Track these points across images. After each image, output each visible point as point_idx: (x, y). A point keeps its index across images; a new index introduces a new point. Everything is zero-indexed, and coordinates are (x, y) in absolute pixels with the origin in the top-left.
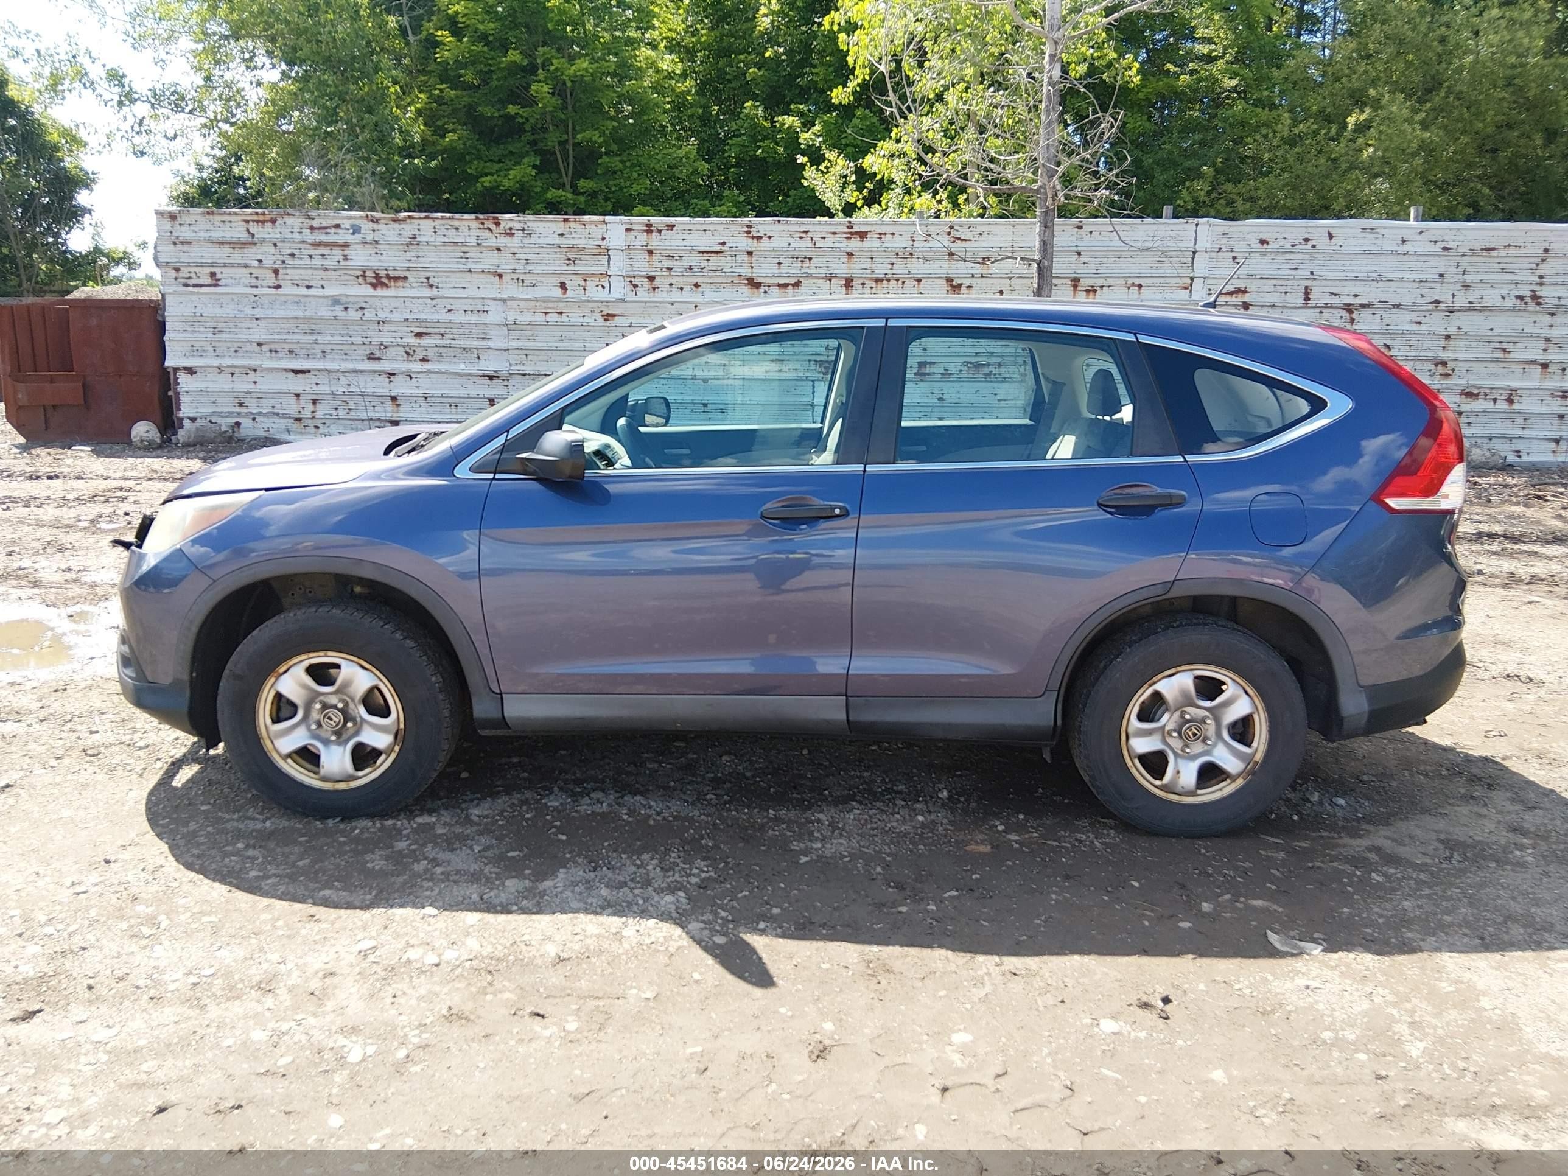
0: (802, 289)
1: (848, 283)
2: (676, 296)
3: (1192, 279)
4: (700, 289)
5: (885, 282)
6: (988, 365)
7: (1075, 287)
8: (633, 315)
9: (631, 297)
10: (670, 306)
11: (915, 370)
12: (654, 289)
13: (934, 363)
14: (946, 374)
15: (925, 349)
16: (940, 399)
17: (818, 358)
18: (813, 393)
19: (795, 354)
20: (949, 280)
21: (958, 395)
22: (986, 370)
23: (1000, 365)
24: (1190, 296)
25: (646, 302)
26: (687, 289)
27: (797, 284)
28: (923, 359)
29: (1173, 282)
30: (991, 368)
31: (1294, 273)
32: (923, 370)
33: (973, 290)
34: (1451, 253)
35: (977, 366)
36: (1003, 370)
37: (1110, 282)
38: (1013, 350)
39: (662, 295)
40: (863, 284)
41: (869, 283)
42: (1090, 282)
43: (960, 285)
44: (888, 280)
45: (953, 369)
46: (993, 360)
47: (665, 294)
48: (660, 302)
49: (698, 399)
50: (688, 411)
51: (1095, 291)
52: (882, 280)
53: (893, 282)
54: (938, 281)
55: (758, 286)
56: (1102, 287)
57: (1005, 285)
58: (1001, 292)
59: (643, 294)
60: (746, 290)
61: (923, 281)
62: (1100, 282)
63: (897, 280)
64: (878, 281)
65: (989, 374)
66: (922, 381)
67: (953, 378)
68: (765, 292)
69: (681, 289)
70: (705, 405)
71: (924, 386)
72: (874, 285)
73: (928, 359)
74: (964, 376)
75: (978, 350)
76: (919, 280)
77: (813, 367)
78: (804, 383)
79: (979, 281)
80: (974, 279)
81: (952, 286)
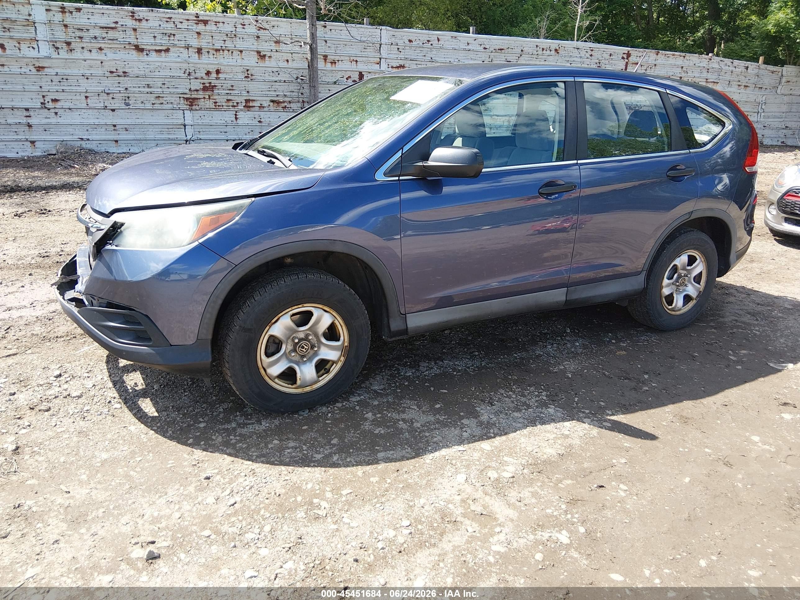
0: (171, 54)
1: (199, 51)
2: (87, 55)
3: (380, 59)
4: (103, 51)
5: (221, 51)
6: (284, 102)
7: (325, 60)
8: (58, 67)
9: (55, 55)
10: (83, 62)
11: (244, 104)
12: (71, 50)
13: (254, 100)
14: (261, 107)
15: (248, 92)
16: (260, 122)
17: (185, 96)
18: (184, 117)
19: (170, 93)
20: (259, 52)
21: (269, 119)
22: (283, 105)
23: (290, 102)
24: (380, 68)
25: (66, 59)
26: (94, 51)
27: (167, 50)
28: (248, 98)
29: (372, 59)
30: (285, 104)
31: (424, 58)
32: (248, 104)
33: (272, 59)
34: (487, 50)
35: (278, 103)
36: (292, 105)
37: (342, 58)
38: (297, 94)
39: (77, 54)
40: (208, 52)
41: (212, 52)
42: (333, 58)
43: (265, 56)
44: (223, 50)
45: (265, 104)
46: (287, 99)
47: (79, 54)
48: (77, 59)
49: (109, 122)
50: (104, 129)
51: (335, 63)
52: (219, 50)
53: (226, 52)
54: (252, 53)
55: (142, 50)
56: (338, 61)
57: (289, 57)
58: (287, 61)
59: (63, 54)
60: (134, 52)
61: (244, 52)
62: (337, 58)
63: (229, 51)
64: (217, 50)
65: (285, 107)
66: (248, 110)
67: (266, 109)
68: (147, 54)
69: (90, 51)
70: (115, 126)
71: (250, 114)
72: (215, 53)
73: (251, 98)
74: (272, 108)
75: (278, 94)
76: (241, 51)
77: (182, 102)
78: (178, 111)
79: (275, 53)
80: (272, 53)
81: (260, 56)
